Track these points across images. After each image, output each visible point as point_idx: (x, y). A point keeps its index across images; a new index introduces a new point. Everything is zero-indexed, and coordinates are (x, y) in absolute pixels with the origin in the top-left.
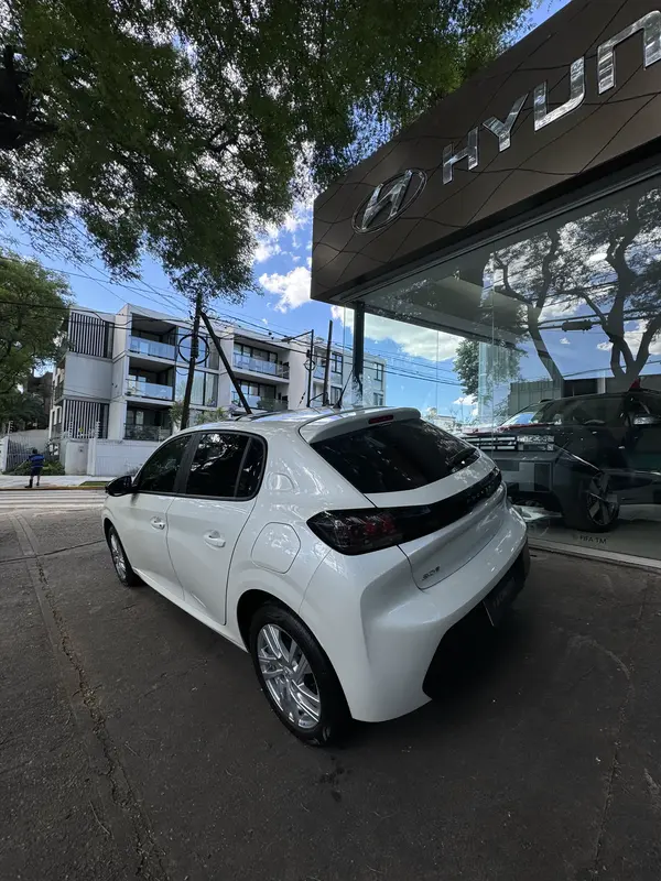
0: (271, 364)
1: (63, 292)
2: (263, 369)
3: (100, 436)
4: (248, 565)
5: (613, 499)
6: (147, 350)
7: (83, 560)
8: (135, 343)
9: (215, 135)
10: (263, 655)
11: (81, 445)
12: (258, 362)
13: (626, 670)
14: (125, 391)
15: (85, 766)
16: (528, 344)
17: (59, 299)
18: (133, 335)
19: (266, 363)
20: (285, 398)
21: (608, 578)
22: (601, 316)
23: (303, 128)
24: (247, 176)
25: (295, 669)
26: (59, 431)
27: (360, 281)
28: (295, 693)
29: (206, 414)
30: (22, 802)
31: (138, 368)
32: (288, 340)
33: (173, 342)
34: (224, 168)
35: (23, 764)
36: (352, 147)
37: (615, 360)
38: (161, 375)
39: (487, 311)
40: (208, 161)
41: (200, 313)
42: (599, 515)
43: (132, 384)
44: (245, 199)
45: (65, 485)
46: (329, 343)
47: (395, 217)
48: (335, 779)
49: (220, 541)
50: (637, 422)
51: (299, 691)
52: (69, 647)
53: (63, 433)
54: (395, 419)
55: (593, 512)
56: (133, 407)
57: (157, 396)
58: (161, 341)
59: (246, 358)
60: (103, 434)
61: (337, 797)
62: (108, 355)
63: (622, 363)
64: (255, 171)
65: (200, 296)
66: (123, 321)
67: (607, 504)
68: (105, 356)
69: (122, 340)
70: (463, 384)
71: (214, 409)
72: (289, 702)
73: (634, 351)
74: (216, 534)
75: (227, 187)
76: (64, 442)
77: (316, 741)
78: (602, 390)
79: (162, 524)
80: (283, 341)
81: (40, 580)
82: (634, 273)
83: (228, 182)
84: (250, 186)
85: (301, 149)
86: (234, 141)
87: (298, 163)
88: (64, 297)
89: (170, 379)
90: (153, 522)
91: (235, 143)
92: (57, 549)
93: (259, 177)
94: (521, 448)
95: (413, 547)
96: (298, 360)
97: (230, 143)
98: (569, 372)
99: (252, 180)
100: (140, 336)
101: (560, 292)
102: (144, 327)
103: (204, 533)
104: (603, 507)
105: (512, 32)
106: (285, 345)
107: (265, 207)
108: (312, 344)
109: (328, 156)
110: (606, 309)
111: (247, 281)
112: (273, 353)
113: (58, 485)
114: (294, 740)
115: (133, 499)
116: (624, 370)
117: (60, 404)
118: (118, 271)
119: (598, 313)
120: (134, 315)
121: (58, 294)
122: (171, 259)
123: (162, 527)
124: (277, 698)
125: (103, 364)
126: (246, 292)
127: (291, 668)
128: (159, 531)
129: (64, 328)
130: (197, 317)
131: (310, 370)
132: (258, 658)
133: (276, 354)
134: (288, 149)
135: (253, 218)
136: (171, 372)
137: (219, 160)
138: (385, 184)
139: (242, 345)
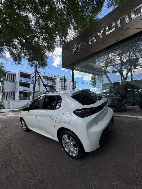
0: (52, 82)
1: (3, 68)
2: (50, 83)
3: (13, 100)
4: (60, 122)
5: (126, 105)
6: (23, 80)
7: (14, 127)
8: (21, 78)
9: (38, 34)
10: (63, 142)
11: (8, 102)
12: (49, 82)
13: (134, 137)
14: (19, 89)
15: (26, 171)
16: (105, 76)
17: (2, 69)
18: (20, 77)
19: (50, 82)
20: (55, 89)
21: (128, 120)
22: (118, 70)
23: (57, 33)
24: (45, 42)
25: (71, 143)
26: (3, 99)
27: (73, 64)
28: (72, 149)
29: (37, 93)
30: (13, 180)
31: (22, 84)
32: (56, 76)
33: (30, 78)
34: (40, 41)
35: (11, 172)
36: (68, 37)
37: (121, 78)
38: (27, 85)
39: (96, 70)
40: (36, 39)
41: (37, 71)
42: (124, 109)
43: (20, 88)
44: (45, 47)
45: (5, 111)
46: (65, 77)
47: (80, 51)
48: (82, 165)
49: (52, 118)
50: (129, 90)
51: (72, 148)
52: (16, 146)
53: (4, 99)
54: (86, 91)
55: (123, 108)
56: (20, 93)
57: (26, 90)
58: (27, 78)
59: (46, 81)
60: (14, 99)
61: (83, 169)
62: (14, 81)
63: (123, 79)
64: (47, 41)
65: (36, 68)
66: (18, 74)
67: (125, 106)
68: (14, 82)
69: (18, 78)
70: (92, 84)
71: (39, 92)
72: (70, 151)
73: (125, 77)
74: (51, 117)
75: (41, 45)
76: (4, 102)
77: (77, 158)
78: (120, 84)
79: (37, 116)
80: (55, 77)
81: (5, 132)
82: (124, 61)
83: (41, 44)
84: (46, 44)
85: (57, 37)
86: (42, 35)
87: (56, 40)
88: (4, 69)
89: (29, 86)
90: (34, 116)
91: (43, 36)
92: (7, 125)
93: (48, 42)
94: (108, 96)
95: (94, 115)
96: (58, 81)
97: (41, 36)
98: (113, 81)
99: (46, 43)
100: (22, 77)
101: (110, 66)
102: (22, 75)
103: (48, 117)
104: (124, 107)
105: (98, 16)
106: (55, 78)
107: (50, 49)
108: (61, 77)
109: (63, 39)
110: (119, 69)
111: (46, 65)
112: (52, 80)
113: (3, 111)
114: (72, 159)
115: (28, 112)
116: (123, 80)
117: (3, 93)
118: (17, 63)
119: (118, 69)
120: (20, 72)
121: (2, 68)
122: (29, 60)
123: (37, 117)
124: (67, 151)
125: (13, 83)
126: (46, 67)
127: (70, 143)
128: (36, 118)
129: (4, 75)
130: (36, 72)
131: (61, 83)
132: (62, 143)
133: (53, 80)
134: (54, 37)
135: (47, 51)
136: (29, 84)
137: (39, 39)
138: (77, 44)
139: (45, 78)
